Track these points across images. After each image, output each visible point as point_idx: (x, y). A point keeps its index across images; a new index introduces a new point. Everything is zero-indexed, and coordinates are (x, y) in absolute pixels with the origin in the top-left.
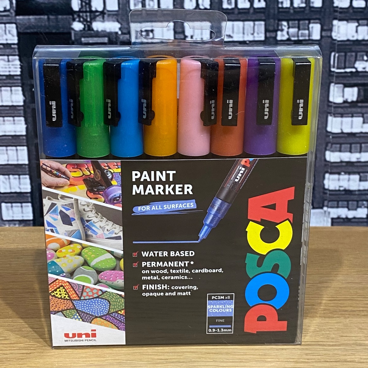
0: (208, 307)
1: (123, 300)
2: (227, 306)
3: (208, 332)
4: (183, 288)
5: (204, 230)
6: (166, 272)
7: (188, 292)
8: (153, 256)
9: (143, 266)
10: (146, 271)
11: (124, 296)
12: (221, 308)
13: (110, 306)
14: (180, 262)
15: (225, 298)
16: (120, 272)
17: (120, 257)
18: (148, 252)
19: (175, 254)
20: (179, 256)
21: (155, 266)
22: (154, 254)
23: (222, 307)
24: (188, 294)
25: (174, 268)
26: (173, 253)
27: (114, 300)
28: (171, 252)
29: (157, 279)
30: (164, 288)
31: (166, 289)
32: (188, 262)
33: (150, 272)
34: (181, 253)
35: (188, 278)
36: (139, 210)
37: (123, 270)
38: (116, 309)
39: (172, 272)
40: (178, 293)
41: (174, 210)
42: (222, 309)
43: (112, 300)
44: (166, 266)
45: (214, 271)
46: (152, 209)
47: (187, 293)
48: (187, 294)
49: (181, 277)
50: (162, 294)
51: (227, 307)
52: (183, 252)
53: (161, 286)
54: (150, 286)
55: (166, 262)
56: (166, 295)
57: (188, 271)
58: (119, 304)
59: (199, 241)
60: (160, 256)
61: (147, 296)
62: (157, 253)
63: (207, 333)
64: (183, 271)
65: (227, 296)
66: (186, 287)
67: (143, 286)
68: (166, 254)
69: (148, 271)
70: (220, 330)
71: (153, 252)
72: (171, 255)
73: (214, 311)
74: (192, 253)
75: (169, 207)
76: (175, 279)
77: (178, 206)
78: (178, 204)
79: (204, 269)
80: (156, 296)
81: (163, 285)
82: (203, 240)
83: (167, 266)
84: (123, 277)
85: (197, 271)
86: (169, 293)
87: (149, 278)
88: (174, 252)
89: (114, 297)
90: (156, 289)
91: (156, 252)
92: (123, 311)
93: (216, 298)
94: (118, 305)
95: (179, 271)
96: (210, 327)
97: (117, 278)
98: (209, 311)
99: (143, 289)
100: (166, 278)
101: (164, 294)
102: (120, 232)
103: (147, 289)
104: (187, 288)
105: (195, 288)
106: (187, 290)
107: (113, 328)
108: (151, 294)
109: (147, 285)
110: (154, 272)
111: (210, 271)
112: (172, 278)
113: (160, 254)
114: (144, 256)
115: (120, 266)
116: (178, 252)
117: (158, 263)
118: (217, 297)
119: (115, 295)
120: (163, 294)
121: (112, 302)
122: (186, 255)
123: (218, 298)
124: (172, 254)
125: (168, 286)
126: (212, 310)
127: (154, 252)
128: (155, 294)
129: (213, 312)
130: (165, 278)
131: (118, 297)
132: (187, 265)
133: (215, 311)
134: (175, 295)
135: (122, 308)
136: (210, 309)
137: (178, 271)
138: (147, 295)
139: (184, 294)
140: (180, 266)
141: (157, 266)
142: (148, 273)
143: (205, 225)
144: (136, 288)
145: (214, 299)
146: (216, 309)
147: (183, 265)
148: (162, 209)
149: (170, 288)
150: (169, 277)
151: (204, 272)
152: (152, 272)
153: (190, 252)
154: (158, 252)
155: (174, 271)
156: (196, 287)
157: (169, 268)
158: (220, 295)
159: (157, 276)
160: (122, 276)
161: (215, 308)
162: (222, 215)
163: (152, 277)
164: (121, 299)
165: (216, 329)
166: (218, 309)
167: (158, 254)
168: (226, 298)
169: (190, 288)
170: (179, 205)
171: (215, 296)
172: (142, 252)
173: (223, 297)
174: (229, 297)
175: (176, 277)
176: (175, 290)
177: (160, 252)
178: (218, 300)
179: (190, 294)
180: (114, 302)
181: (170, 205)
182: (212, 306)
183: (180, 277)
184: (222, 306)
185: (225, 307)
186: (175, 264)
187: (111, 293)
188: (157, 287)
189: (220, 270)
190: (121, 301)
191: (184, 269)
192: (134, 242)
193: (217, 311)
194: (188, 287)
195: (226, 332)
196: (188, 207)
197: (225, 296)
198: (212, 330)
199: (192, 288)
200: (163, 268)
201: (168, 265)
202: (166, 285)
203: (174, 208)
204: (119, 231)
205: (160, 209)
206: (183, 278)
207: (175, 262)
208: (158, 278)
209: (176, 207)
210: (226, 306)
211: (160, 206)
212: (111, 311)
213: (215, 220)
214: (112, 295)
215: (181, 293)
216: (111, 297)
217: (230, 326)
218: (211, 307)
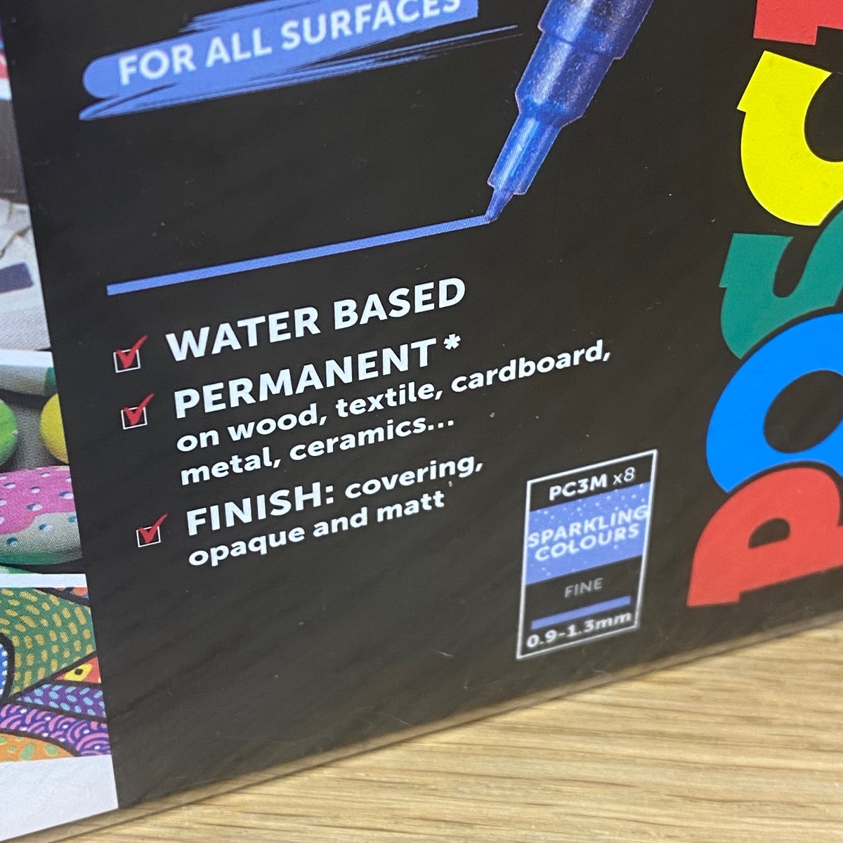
0: (530, 542)
1: (85, 613)
2: (622, 514)
3: (525, 650)
4: (406, 479)
5: (519, 148)
6: (314, 420)
7: (432, 495)
8: (236, 346)
9: (181, 414)
10: (204, 436)
11: (85, 594)
12: (590, 532)
13: (11, 658)
14: (388, 354)
15: (610, 480)
16: (46, 474)
17: (40, 391)
18: (205, 332)
19: (359, 311)
20: (383, 316)
21: (250, 400)
22: (242, 334)
23: (597, 524)
24: (432, 503)
25: (357, 389)
26: (345, 308)
27: (32, 624)
28: (338, 306)
29: (268, 463)
30: (308, 503)
31: (317, 503)
32: (433, 341)
33: (224, 436)
34: (393, 299)
35: (431, 428)
36: (125, 80)
37: (66, 460)
38: (48, 665)
39: (343, 414)
40: (380, 512)
41: (347, 48)
42: (596, 534)
43: (18, 627)
44: (310, 389)
45: (565, 361)
46: (210, 63)
47: (426, 498)
48: (427, 507)
49: (395, 425)
50: (297, 535)
51: (617, 518)
52: (405, 291)
53: (291, 499)
54: (230, 507)
55: (309, 369)
56: (316, 534)
57: (431, 388)
58: (65, 639)
59: (490, 213)
60: (274, 337)
61: (215, 563)
62: (258, 326)
63: (519, 656)
64: (402, 393)
65: (620, 468)
66: (421, 472)
67: (191, 515)
68: (306, 320)
69: (214, 434)
70: (580, 624)
71: (235, 328)
72: (339, 324)
73: (559, 550)
74: (452, 291)
75: (315, 32)
76: (361, 443)
77: (367, 18)
78: (368, 7)
79: (513, 362)
80: (264, 552)
81: (299, 490)
82: (514, 206)
83: (319, 386)
84: (70, 496)
85: (477, 380)
86: (335, 523)
87: (219, 470)
88: (352, 304)
89: (30, 608)
90: (262, 515)
91: (251, 324)
92: (87, 668)
93: (570, 490)
94: (59, 641)
95: (384, 401)
96: (537, 624)
97: (36, 508)
98: (532, 559)
99: (193, 531)
100: (315, 449)
101: (309, 530)
102: (18, 240)
103: (216, 525)
104: (427, 475)
105: (467, 467)
106: (429, 486)
107: (46, 757)
108: (240, 548)
109: (215, 510)
110: (248, 435)
111: (546, 365)
112: (349, 442)
113: (274, 328)
114: (180, 355)
115: (42, 440)
116: (374, 299)
117: (266, 379)
118: (573, 484)
119: (34, 599)
120: (301, 531)
121: (21, 636)
122: (419, 308)
123: (578, 487)
124: (345, 314)
125: (329, 489)
126: (549, 553)
127: (241, 324)
128: (260, 545)
129: (551, 559)
130: (312, 451)
131: (50, 603)
132: (424, 362)
133: (563, 552)
134: (364, 522)
135: (83, 650)
136: (540, 546)
137: (376, 403)
138: (217, 554)
139: (413, 507)
140: (387, 370)
141: (263, 397)
142: (216, 442)
143: (527, 115)
144: (150, 536)
145: (561, 499)
146: (567, 542)
147: (403, 366)
148: (268, 50)
149: (339, 494)
150: (331, 442)
151: (512, 376)
152: (236, 437)
153: (443, 284)
154: (262, 319)
155: (357, 407)
156: (471, 460)
157: (325, 398)
158: (588, 475)
159: (266, 451)
160: (63, 494)
161: (561, 540)
162: (620, 37)
163: (236, 461)
164: (72, 611)
165: (561, 627)
166: (577, 539)
167: (263, 330)
168: (618, 479)
169: (442, 474)
170: (372, 13)
171: (561, 482)
172: (171, 338)
173: (604, 478)
174: (630, 473)
175: (370, 435)
176: (365, 500)
177: (273, 318)
178: (578, 496)
179: (439, 504)
180: (31, 633)
181: (322, 19)
182: (547, 535)
183: (390, 428)
184: (594, 520)
185: (607, 521)
186: (363, 366)
187: (11, 594)
188: (269, 507)
189: (597, 352)
190: (74, 618)
191: (412, 385)
192: (113, 290)
193: (573, 551)
194: (433, 469)
195: (608, 629)
196: (428, 13)
197: (611, 471)
198: (543, 638)
199: (452, 472)
200: (296, 404)
201: (323, 381)
202: (316, 486)
203: (347, 32)
204: (9, 234)
205: (259, 51)
206: (404, 429)
207: (362, 358)
208: (272, 460)
209: (359, 29)
210: (613, 516)
211: (257, 34)
212: (22, 678)
213: (580, 72)
214: (16, 603)
215: (398, 507)
216: (15, 614)
217: (626, 601)
218: (545, 539)
